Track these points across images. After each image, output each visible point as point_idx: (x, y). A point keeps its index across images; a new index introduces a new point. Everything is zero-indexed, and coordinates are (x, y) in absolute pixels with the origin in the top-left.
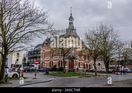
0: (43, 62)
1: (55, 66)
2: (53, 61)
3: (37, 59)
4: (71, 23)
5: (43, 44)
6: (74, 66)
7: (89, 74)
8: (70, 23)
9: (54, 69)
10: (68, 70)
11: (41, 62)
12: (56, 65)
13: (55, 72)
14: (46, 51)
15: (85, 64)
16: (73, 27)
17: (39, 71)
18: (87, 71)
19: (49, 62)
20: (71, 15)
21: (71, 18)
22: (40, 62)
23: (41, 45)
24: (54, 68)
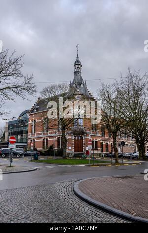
0: (31, 140)
1: (52, 147)
2: (49, 139)
3: (22, 136)
4: (78, 72)
5: (32, 110)
6: (84, 148)
7: (108, 160)
8: (76, 73)
9: (49, 152)
10: (73, 154)
11: (29, 141)
12: (53, 145)
13: (50, 158)
14: (36, 121)
15: (104, 143)
16: (81, 79)
17: (23, 156)
18: (106, 156)
19: (42, 140)
20: (78, 58)
21: (77, 64)
22: (27, 140)
23: (29, 112)
24: (50, 150)
